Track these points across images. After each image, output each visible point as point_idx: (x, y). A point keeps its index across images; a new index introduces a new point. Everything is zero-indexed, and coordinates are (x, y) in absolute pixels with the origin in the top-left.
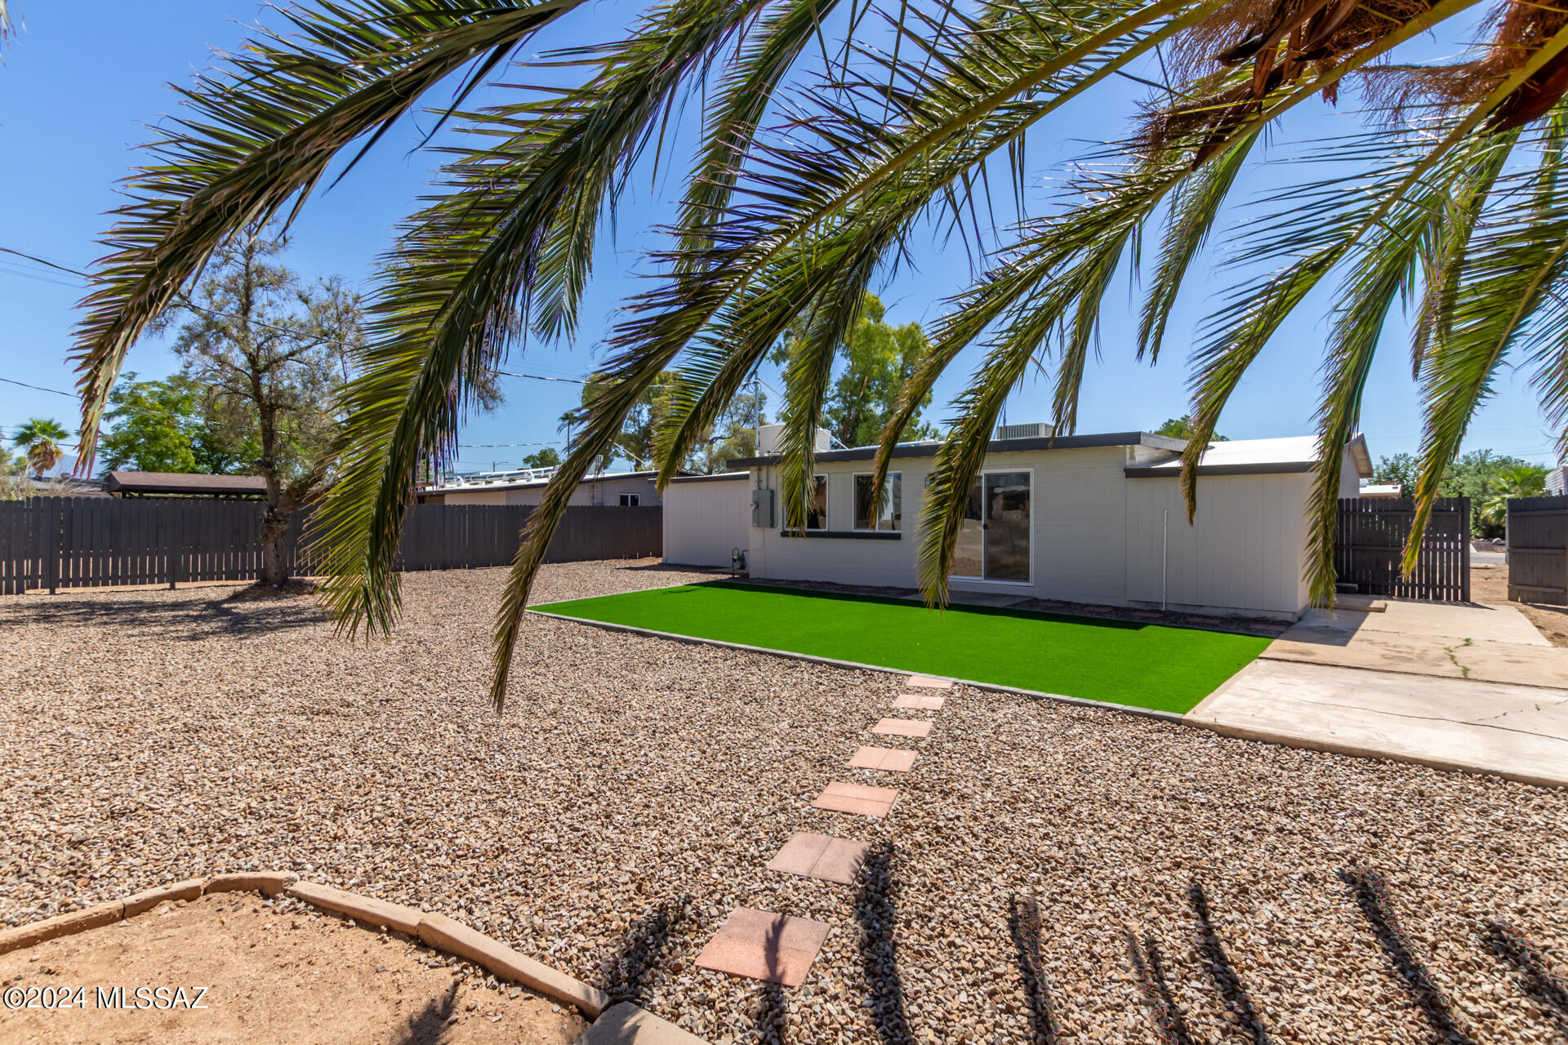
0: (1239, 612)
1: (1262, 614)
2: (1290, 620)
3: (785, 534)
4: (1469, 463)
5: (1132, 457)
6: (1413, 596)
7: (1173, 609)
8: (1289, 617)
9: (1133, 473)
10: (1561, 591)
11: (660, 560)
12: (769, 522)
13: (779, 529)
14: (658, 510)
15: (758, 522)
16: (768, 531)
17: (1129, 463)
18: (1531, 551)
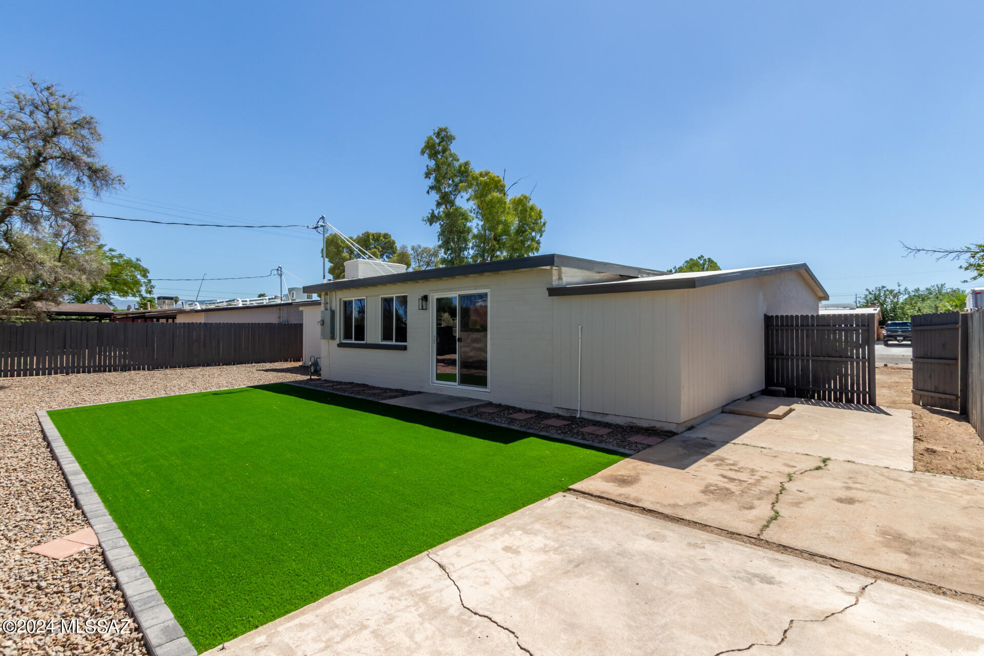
0: (635, 421)
1: (653, 424)
2: (674, 430)
3: (341, 345)
4: (931, 293)
5: (560, 278)
6: (830, 399)
7: (585, 416)
8: (673, 428)
9: (555, 292)
10: (954, 397)
11: (300, 363)
12: (329, 335)
13: (337, 341)
14: (300, 326)
15: (324, 336)
16: (331, 341)
17: (555, 283)
18: (929, 361)
